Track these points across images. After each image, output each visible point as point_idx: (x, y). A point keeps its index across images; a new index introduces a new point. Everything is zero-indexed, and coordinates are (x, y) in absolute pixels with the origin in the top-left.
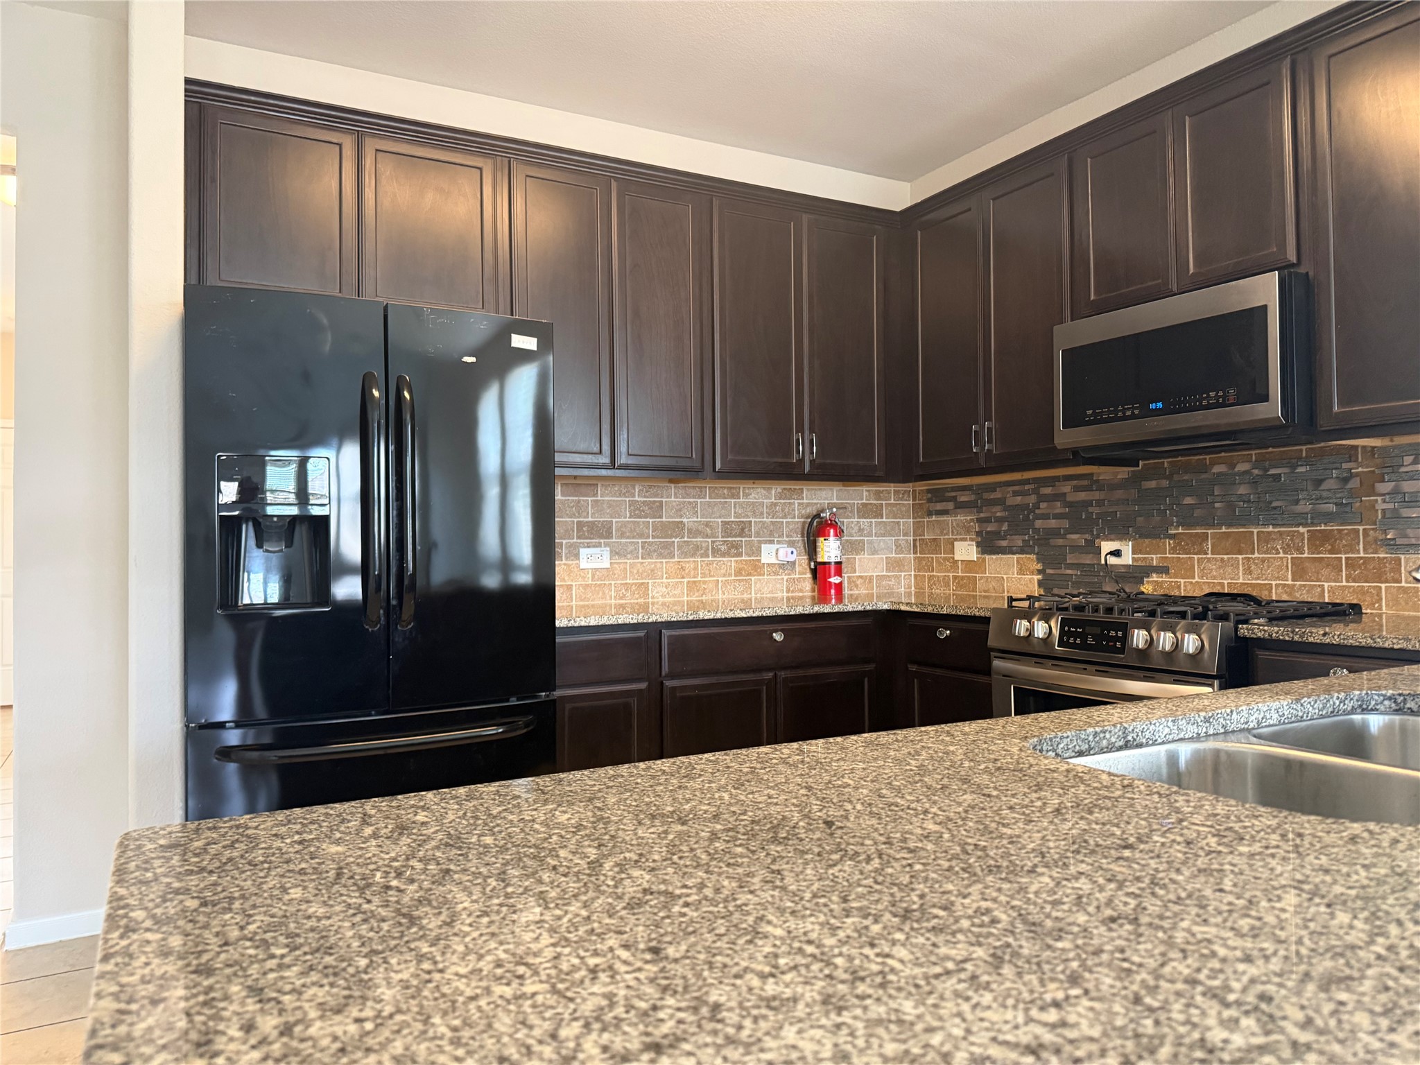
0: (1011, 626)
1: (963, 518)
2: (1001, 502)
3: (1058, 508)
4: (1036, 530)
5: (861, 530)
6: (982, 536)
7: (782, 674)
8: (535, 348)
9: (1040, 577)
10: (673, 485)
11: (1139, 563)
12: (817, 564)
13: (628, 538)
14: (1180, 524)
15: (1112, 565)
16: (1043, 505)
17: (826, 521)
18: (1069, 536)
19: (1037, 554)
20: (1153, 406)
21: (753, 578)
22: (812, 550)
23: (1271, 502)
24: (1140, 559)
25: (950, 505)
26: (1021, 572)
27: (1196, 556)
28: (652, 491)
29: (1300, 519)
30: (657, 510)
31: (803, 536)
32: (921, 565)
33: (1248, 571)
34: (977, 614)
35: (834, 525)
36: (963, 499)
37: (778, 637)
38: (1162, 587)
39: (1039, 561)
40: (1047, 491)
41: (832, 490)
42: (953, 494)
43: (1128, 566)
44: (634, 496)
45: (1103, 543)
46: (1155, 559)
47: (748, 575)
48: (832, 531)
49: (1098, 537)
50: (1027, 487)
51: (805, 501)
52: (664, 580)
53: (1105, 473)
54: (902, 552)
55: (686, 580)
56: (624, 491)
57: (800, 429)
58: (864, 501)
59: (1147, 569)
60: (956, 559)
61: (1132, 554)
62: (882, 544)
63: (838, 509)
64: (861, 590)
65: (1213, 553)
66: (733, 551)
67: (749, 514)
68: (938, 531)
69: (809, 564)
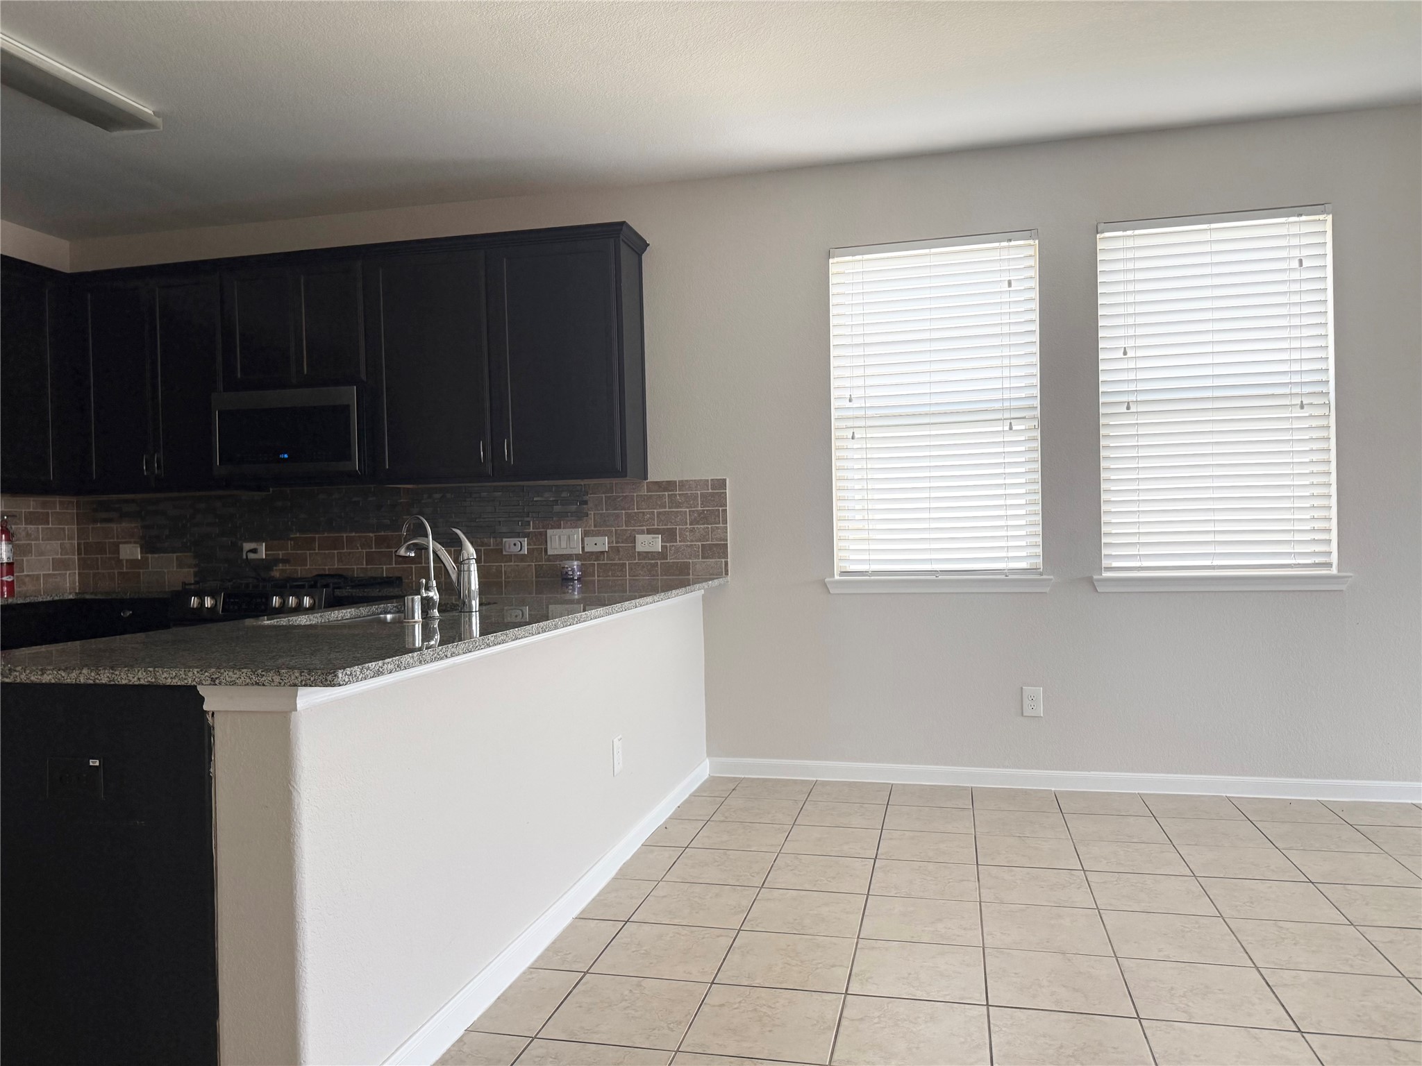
0: (187, 601)
1: (127, 525)
2: (163, 513)
3: (211, 519)
4: (192, 535)
5: (28, 535)
6: (145, 540)
9: (196, 569)
11: (271, 557)
14: (298, 531)
15: (251, 560)
16: (198, 516)
18: (218, 539)
19: (194, 552)
20: (281, 456)
23: (353, 518)
24: (270, 554)
25: (115, 515)
26: (180, 565)
27: (308, 552)
29: (369, 528)
32: (83, 564)
33: (340, 560)
35: (5, 531)
36: (126, 509)
38: (286, 572)
39: (195, 557)
40: (202, 505)
42: (117, 506)
43: (263, 559)
45: (244, 544)
46: (281, 554)
49: (241, 540)
50: (184, 502)
53: (246, 495)
54: (67, 554)
58: (31, 510)
59: (276, 561)
60: (121, 558)
61: (266, 551)
62: (48, 546)
63: (7, 516)
64: (29, 587)
65: (319, 549)
68: (103, 535)
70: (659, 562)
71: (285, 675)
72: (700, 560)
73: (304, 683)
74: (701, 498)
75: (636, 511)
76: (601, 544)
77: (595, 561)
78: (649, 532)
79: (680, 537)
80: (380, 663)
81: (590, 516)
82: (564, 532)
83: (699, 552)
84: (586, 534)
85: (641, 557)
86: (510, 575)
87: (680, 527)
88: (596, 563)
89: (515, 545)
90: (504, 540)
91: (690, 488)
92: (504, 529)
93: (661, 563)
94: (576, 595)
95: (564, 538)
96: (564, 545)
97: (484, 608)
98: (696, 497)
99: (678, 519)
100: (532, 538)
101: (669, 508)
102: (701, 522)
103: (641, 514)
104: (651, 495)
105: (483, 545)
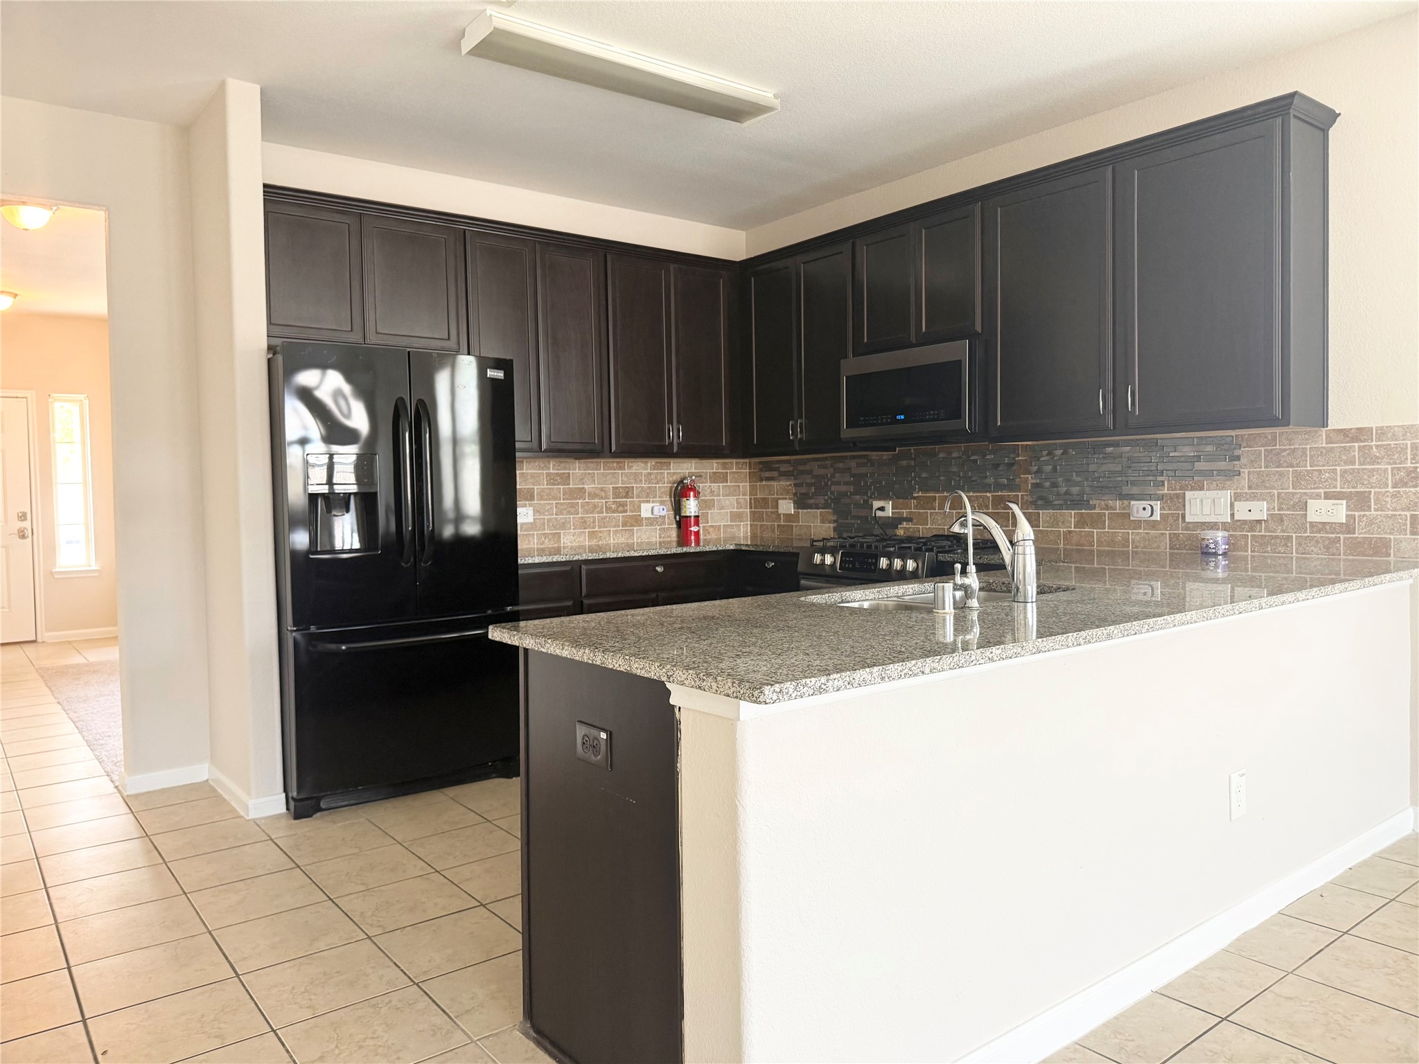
0: (812, 557)
1: (784, 483)
2: (810, 472)
3: (847, 478)
4: (832, 493)
5: (712, 492)
6: (797, 497)
7: (662, 595)
8: (503, 378)
9: (835, 525)
10: (577, 461)
11: (896, 516)
12: (681, 517)
13: (546, 500)
14: (920, 490)
15: (880, 517)
16: (837, 475)
17: (688, 486)
18: (853, 497)
19: (833, 509)
20: (898, 417)
21: (635, 528)
22: (677, 508)
23: (971, 477)
24: (896, 512)
25: (775, 474)
26: (823, 521)
27: (929, 511)
28: (563, 465)
29: (986, 488)
30: (566, 479)
31: (671, 497)
32: (755, 517)
34: (792, 551)
35: (693, 489)
36: (782, 469)
37: (659, 569)
38: (909, 532)
39: (834, 513)
40: (841, 465)
41: (691, 463)
42: (777, 466)
43: (889, 517)
44: (549, 469)
45: (874, 502)
46: (905, 513)
47: (632, 526)
48: (692, 493)
49: (871, 497)
50: (827, 462)
51: (672, 471)
52: (572, 531)
53: (874, 455)
54: (742, 508)
55: (587, 530)
56: (542, 466)
57: (671, 422)
58: (714, 471)
59: (900, 519)
60: (779, 512)
61: (892, 509)
62: (727, 502)
63: (696, 477)
64: (713, 536)
65: (939, 509)
66: (621, 509)
67: (632, 481)
68: (767, 492)
69: (675, 518)
70: (1342, 537)
71: (720, 683)
72: (1408, 536)
73: (735, 695)
74: (1412, 451)
75: (1309, 468)
76: (1258, 510)
77: (1248, 531)
78: (1328, 496)
79: (1375, 504)
80: (823, 679)
81: (1242, 474)
82: (1208, 495)
83: (1405, 524)
84: (1237, 497)
85: (1315, 529)
86: (1138, 544)
87: (1377, 490)
88: (1249, 534)
89: (1144, 509)
90: (1132, 502)
91: (1394, 437)
92: (1135, 490)
93: (1345, 538)
94: (1220, 573)
95: (1208, 503)
96: (1207, 510)
97: (1044, 597)
98: (1404, 449)
99: (1374, 480)
100: (1166, 501)
101: (1360, 464)
102: (1411, 484)
103: (1317, 473)
104: (1332, 448)
105: (1107, 508)
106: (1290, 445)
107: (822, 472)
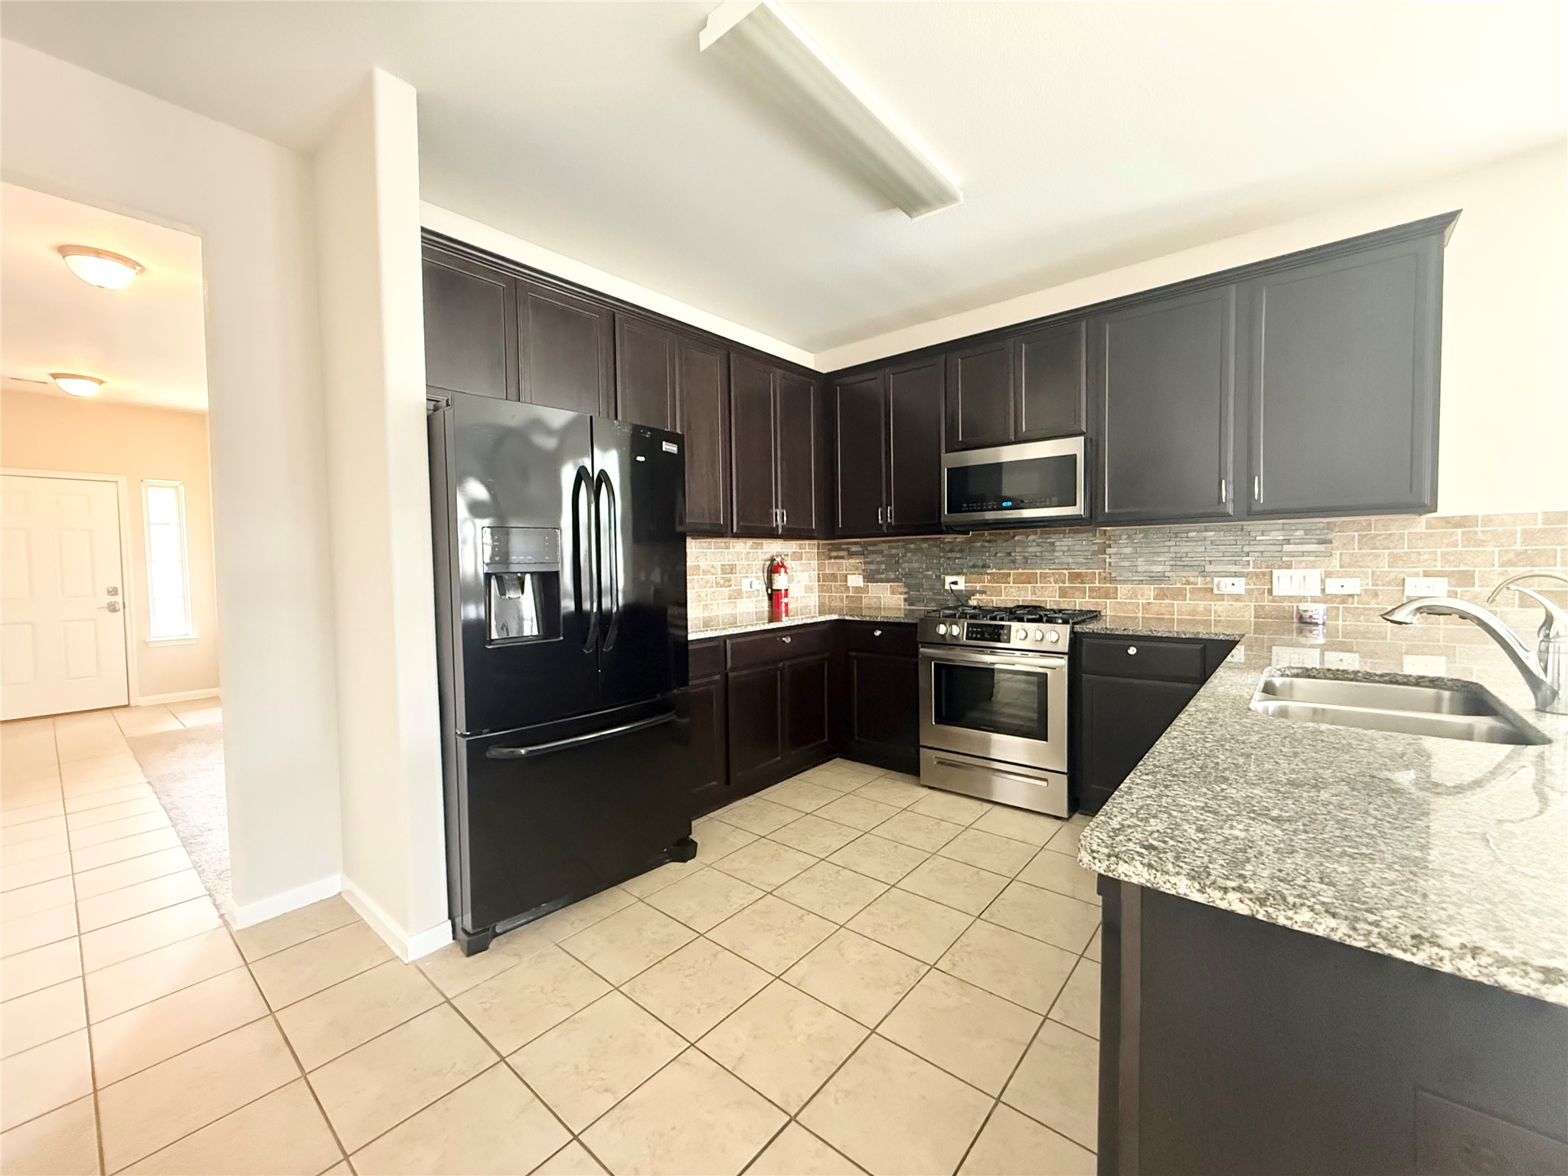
0: (935, 628)
1: (854, 561)
2: (881, 552)
3: (919, 557)
4: (904, 569)
5: (796, 568)
6: (867, 572)
7: (788, 663)
8: (676, 452)
9: (906, 596)
10: (694, 541)
11: (969, 589)
12: (772, 590)
14: (994, 567)
15: (952, 590)
16: (909, 554)
17: (778, 563)
18: (924, 573)
19: (905, 583)
20: (1005, 505)
21: (737, 601)
22: (770, 583)
23: (1047, 557)
24: (969, 586)
25: (842, 553)
26: (893, 593)
27: (1003, 585)
29: (1063, 566)
31: (765, 573)
32: (821, 589)
33: (1034, 593)
35: (783, 566)
36: (853, 550)
38: (982, 602)
39: (905, 587)
40: (913, 546)
41: (778, 543)
42: (845, 546)
43: (962, 591)
45: (948, 578)
46: (978, 586)
47: (735, 600)
49: (944, 574)
50: (898, 544)
51: (765, 550)
53: (948, 538)
54: (812, 582)
57: (777, 507)
58: (796, 550)
59: (973, 593)
60: (849, 585)
61: (965, 583)
62: (804, 576)
63: (783, 555)
65: (1013, 583)
66: (727, 584)
67: (736, 559)
68: (835, 568)
69: (767, 591)
75: (1406, 550)
76: (1350, 586)
77: (1339, 604)
78: (1426, 574)
81: (1334, 555)
82: (1296, 573)
84: (1328, 575)
86: (1221, 614)
87: (1482, 569)
88: (1342, 606)
89: (1231, 584)
90: (1216, 579)
91: (1504, 524)
92: (1218, 569)
95: (1295, 579)
96: (1296, 585)
98: (1513, 534)
100: (1251, 578)
101: (1463, 547)
103: (1415, 555)
104: (1432, 533)
105: (1188, 583)
106: (1386, 530)
107: (894, 551)
